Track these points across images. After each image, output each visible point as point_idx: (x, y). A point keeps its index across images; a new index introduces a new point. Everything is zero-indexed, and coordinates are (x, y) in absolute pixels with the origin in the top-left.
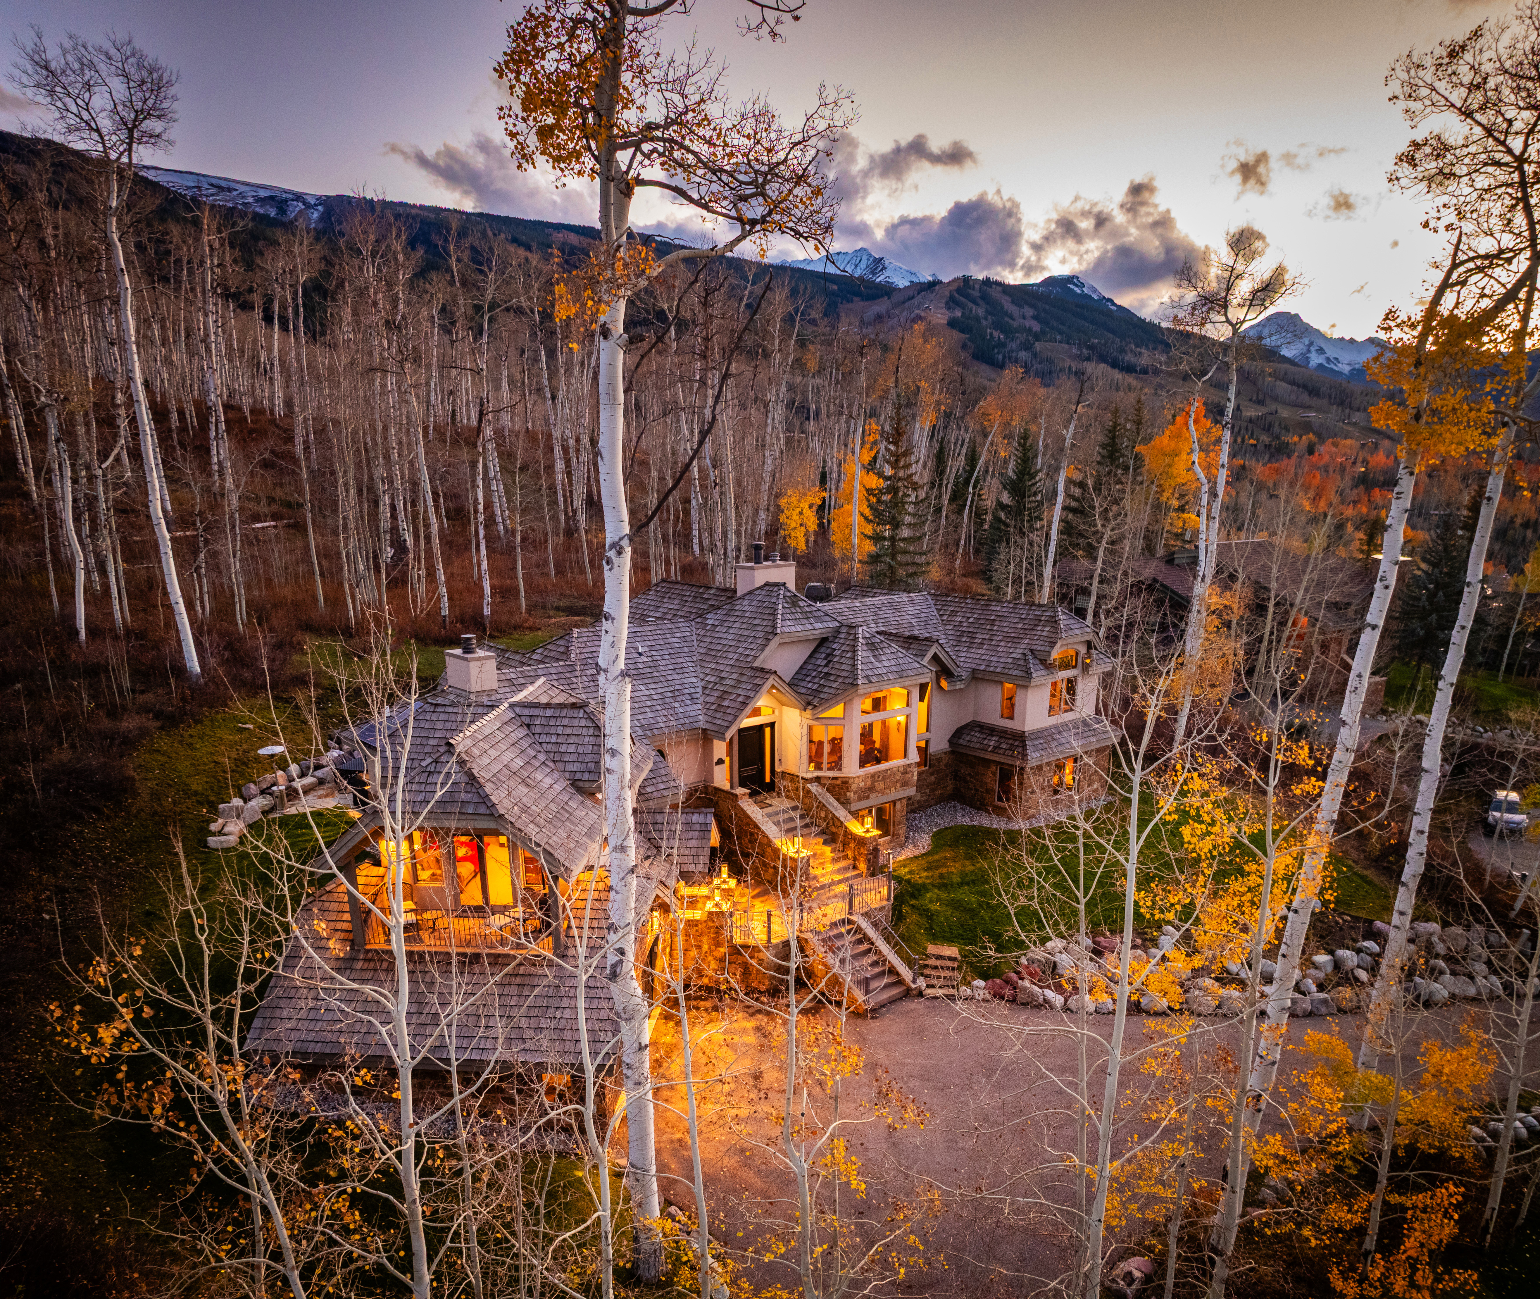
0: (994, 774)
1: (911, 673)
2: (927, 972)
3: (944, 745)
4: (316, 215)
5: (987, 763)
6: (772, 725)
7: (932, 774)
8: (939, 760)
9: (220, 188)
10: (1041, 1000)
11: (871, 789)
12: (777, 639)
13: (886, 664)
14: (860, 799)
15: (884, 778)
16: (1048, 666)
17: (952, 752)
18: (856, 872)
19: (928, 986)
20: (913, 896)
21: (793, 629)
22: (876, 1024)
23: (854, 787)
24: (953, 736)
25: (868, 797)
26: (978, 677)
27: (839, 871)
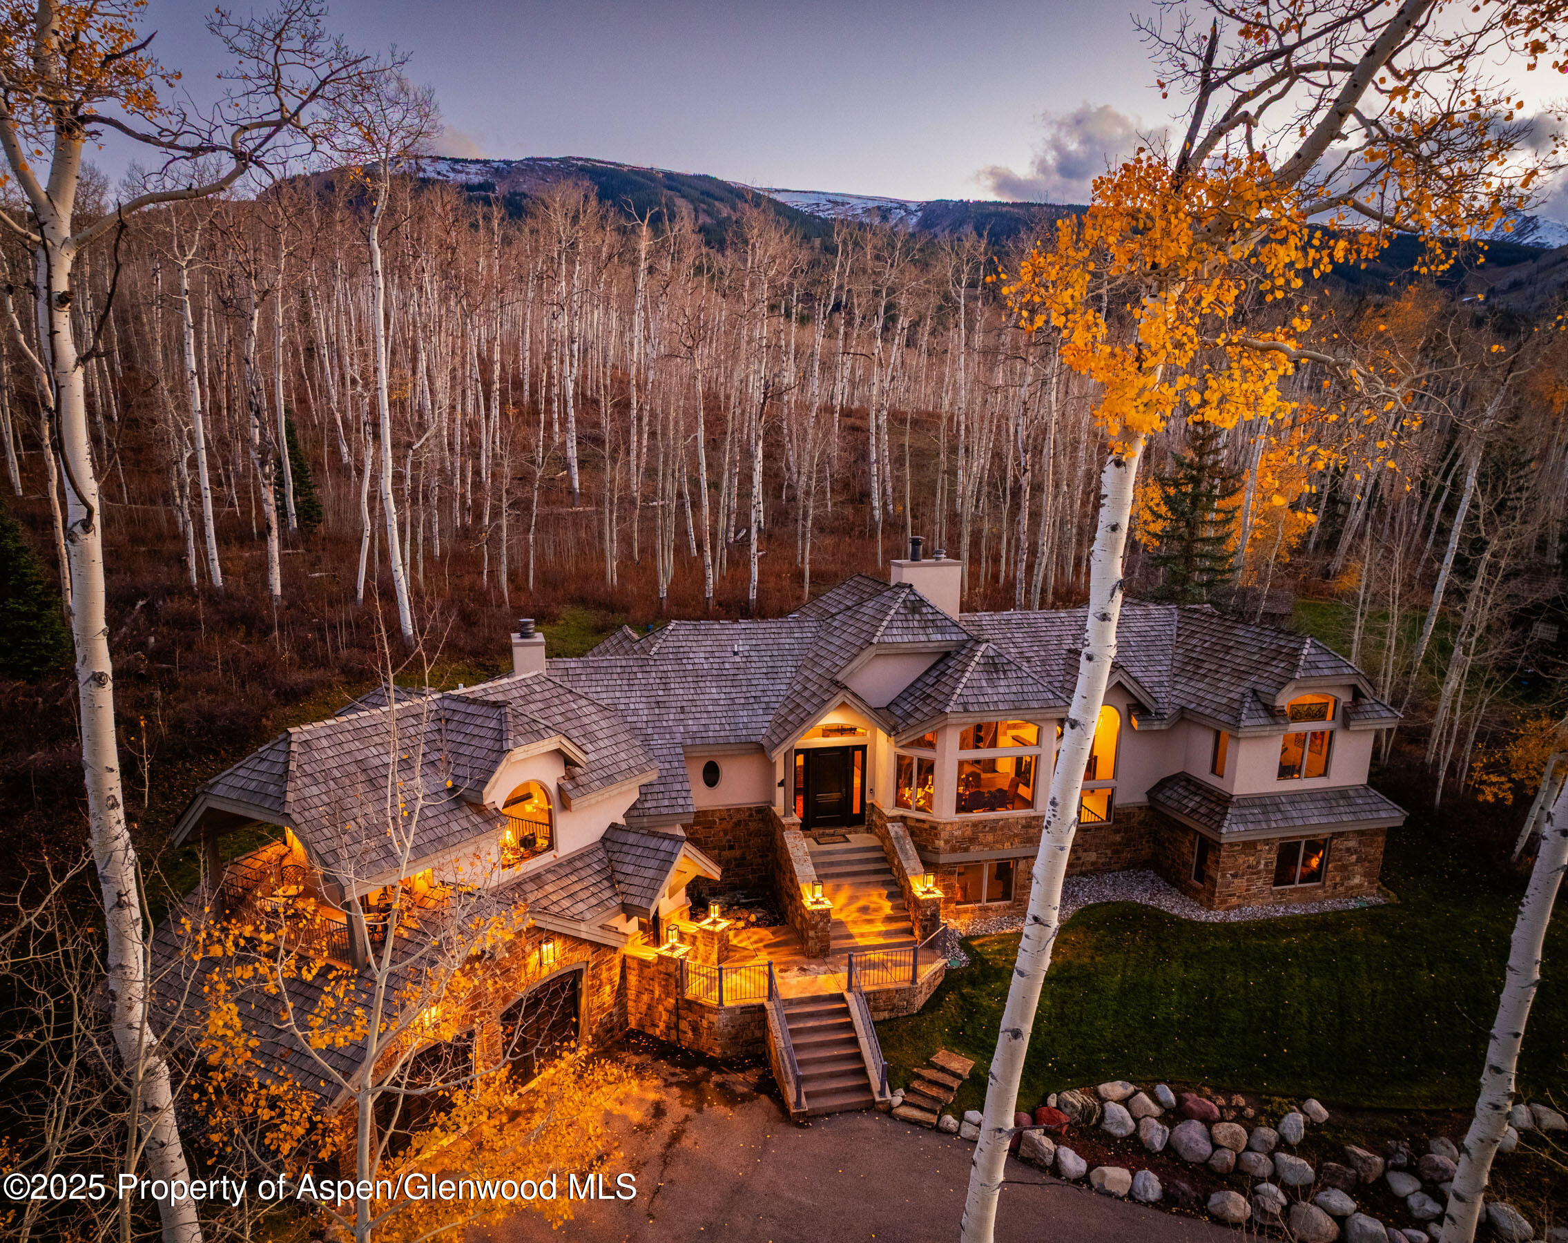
0: (1192, 844)
1: (1035, 704)
2: (916, 1084)
3: (1141, 798)
4: (915, 220)
5: (1185, 829)
6: (863, 748)
7: (1117, 831)
8: (1129, 816)
9: (836, 203)
10: (1049, 1160)
11: (973, 840)
12: (872, 649)
13: (1001, 690)
14: (953, 850)
15: (993, 830)
16: (1273, 714)
17: (1150, 808)
18: (910, 939)
19: (904, 1103)
20: (973, 983)
21: (899, 639)
22: (800, 1135)
23: (945, 835)
24: (1154, 788)
25: (966, 850)
26: (1184, 717)
27: (886, 934)
